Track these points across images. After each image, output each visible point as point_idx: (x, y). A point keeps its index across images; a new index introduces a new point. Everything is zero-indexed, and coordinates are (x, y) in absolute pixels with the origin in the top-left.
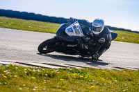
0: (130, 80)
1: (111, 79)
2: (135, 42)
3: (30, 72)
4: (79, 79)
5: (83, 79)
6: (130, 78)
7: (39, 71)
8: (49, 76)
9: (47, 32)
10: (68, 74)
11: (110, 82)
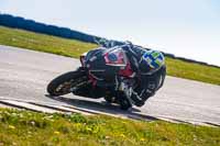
0: (165, 139)
2: (178, 76)
3: (8, 118)
4: (85, 132)
5: (91, 133)
7: (21, 116)
8: (37, 125)
11: (133, 141)
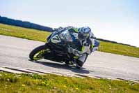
0: (91, 89)
1: (73, 87)
4: (41, 85)
5: (45, 85)
6: (92, 87)
7: (1, 75)
8: (11, 81)
9: (11, 36)
10: (30, 80)
11: (72, 90)
